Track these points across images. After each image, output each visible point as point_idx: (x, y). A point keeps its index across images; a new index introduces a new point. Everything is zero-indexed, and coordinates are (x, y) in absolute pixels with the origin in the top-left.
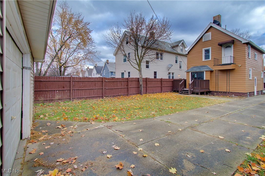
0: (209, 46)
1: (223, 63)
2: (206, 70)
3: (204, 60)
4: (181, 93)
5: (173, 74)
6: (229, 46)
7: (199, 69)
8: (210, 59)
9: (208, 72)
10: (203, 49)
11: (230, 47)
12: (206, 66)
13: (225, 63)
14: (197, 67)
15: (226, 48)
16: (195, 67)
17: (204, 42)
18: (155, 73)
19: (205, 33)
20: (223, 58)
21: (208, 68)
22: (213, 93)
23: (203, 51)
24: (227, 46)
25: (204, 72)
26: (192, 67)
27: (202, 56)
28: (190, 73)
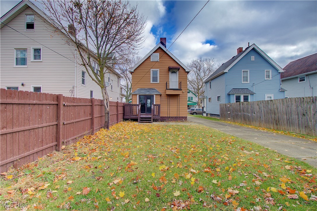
0: (158, 68)
1: (170, 88)
2: (156, 93)
3: (151, 82)
4: (141, 121)
6: (174, 72)
7: (148, 92)
8: (158, 82)
9: (158, 95)
10: (151, 70)
11: (175, 73)
12: (155, 89)
13: (172, 88)
14: (145, 89)
15: (172, 73)
16: (142, 89)
17: (152, 62)
18: (92, 92)
19: (153, 53)
20: (170, 83)
21: (157, 92)
22: (164, 119)
23: (151, 72)
24: (173, 72)
25: (154, 96)
26: (138, 89)
27: (149, 77)
28: (138, 96)
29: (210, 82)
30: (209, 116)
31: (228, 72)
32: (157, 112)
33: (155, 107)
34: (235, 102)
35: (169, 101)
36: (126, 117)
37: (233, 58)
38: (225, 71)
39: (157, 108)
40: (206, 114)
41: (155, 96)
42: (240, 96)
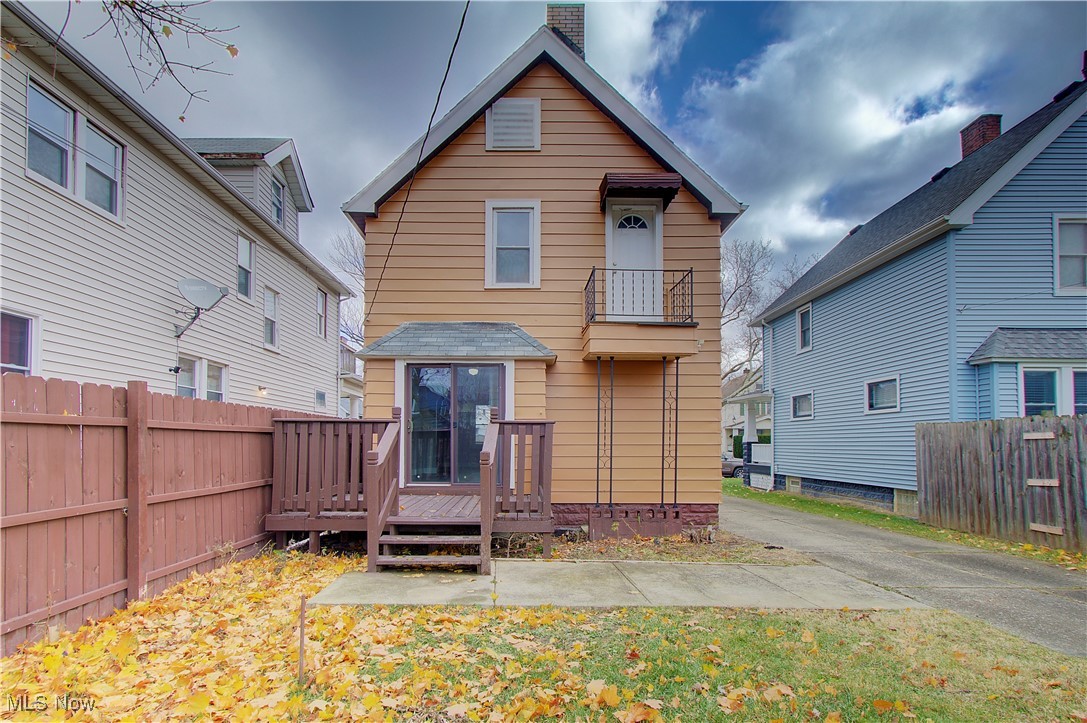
0: (531, 193)
1: (611, 321)
4: (388, 559)
5: (216, 370)
6: (637, 220)
8: (535, 282)
9: (531, 365)
10: (490, 204)
11: (643, 226)
12: (510, 328)
14: (447, 327)
15: (622, 226)
16: (428, 327)
17: (497, 153)
19: (504, 92)
21: (528, 341)
22: (570, 517)
23: (491, 219)
24: (628, 220)
25: (502, 367)
26: (406, 323)
27: (476, 252)
28: (400, 367)
29: (804, 316)
30: (794, 489)
31: (970, 221)
32: (527, 477)
33: (514, 438)
34: (1022, 414)
35: (605, 403)
36: (282, 521)
37: (935, 179)
38: (955, 219)
39: (528, 450)
40: (772, 478)
41: (510, 367)
42: (1051, 375)
